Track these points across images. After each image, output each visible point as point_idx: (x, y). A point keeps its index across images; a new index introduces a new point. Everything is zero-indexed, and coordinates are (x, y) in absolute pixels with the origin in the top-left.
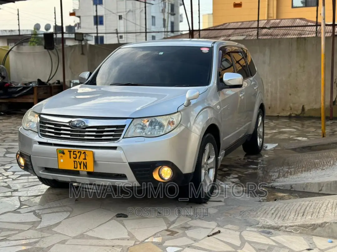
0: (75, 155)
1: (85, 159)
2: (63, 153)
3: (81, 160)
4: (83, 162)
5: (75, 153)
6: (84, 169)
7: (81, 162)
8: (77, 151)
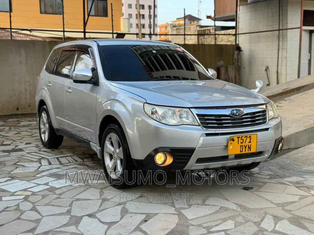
0: (242, 140)
1: (250, 142)
2: (233, 140)
3: (247, 143)
4: (248, 145)
5: (242, 138)
6: (248, 151)
7: (247, 145)
8: (244, 136)
